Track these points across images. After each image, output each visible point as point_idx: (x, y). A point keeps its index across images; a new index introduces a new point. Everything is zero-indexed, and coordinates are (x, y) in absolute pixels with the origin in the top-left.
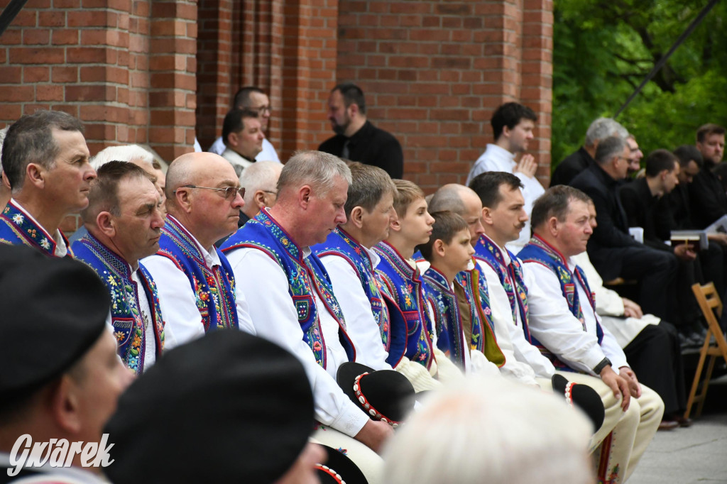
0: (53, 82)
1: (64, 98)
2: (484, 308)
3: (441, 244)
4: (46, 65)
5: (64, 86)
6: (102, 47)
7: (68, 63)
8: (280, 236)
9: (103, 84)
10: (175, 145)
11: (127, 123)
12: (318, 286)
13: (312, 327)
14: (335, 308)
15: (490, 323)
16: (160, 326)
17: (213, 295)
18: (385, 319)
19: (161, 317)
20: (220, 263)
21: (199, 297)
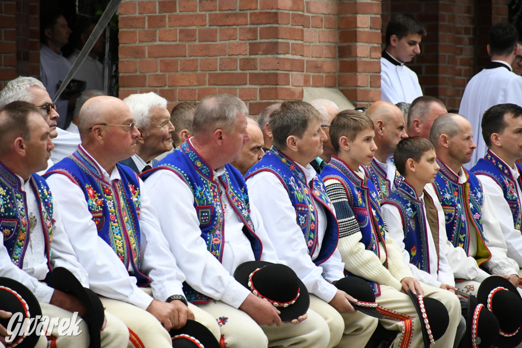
0: (240, 40)
1: (248, 52)
2: (474, 213)
3: (412, 162)
4: (235, 27)
5: (248, 42)
6: (274, 11)
7: (250, 24)
8: (195, 160)
9: (276, 40)
10: (358, 88)
11: (303, 71)
12: (230, 196)
13: (212, 228)
14: (245, 213)
15: (479, 226)
16: (48, 223)
17: (109, 202)
18: (312, 221)
19: (51, 217)
20: (119, 177)
21: (94, 203)
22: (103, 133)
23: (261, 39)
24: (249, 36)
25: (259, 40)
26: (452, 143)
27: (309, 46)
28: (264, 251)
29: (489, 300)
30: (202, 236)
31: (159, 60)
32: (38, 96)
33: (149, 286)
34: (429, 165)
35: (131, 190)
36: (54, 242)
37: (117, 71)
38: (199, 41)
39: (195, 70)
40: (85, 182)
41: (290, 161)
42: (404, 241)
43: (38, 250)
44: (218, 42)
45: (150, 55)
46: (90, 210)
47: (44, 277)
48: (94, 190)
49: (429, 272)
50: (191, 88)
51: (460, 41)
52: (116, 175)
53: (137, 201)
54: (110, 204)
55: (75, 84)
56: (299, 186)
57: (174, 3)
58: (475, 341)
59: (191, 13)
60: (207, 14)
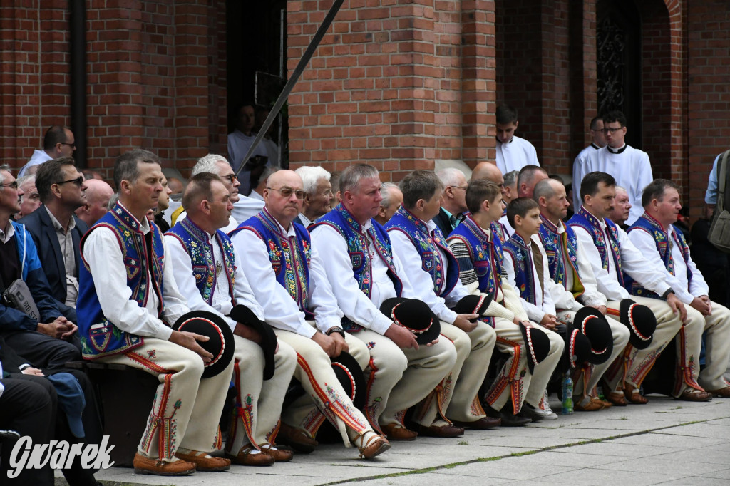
0: (384, 123)
1: (390, 133)
2: (571, 256)
3: (519, 217)
4: (380, 113)
5: (390, 124)
6: (411, 100)
7: (393, 110)
8: (348, 217)
9: (412, 123)
11: (434, 147)
12: (377, 246)
13: (363, 270)
14: (388, 259)
15: (575, 267)
16: (230, 269)
17: (285, 253)
18: (438, 263)
19: (233, 264)
20: (294, 234)
21: (274, 254)
22: (268, 196)
23: (401, 122)
24: (391, 120)
25: (399, 123)
26: (550, 203)
27: (439, 127)
28: (404, 289)
29: (583, 326)
30: (354, 277)
31: (320, 139)
32: (223, 169)
33: (314, 319)
34: (533, 219)
35: (304, 244)
36: (237, 284)
37: (287, 149)
38: (352, 124)
39: (349, 147)
40: (268, 237)
41: (415, 218)
42: (515, 280)
43: (224, 290)
44: (367, 125)
45: (313, 136)
46: (270, 259)
47: (229, 313)
48: (274, 243)
49: (535, 304)
50: (346, 161)
51: (559, 121)
52: (292, 233)
53: (308, 254)
54: (286, 255)
55: (260, 158)
57: (332, 94)
58: (572, 358)
59: (345, 103)
60: (358, 102)
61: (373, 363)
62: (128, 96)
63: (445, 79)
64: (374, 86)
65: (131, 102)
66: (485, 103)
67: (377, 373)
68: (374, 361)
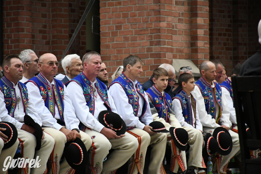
0: (146, 40)
1: (149, 45)
2: (218, 99)
3: (184, 83)
4: (144, 35)
5: (149, 41)
6: (159, 28)
7: (150, 34)
8: (84, 78)
9: (160, 40)
10: (198, 59)
11: (173, 53)
12: (99, 92)
13: (90, 103)
14: (105, 98)
15: (220, 104)
16: (25, 100)
17: (49, 93)
18: (136, 101)
19: (27, 98)
21: (44, 93)
22: (42, 66)
23: (154, 39)
24: (149, 38)
25: (153, 40)
27: (176, 42)
31: (116, 49)
35: (60, 89)
38: (131, 41)
40: (40, 85)
41: (128, 79)
42: (182, 113)
43: (21, 110)
44: (138, 41)
45: (112, 47)
46: (41, 95)
48: (44, 88)
52: (53, 83)
53: (62, 93)
54: (50, 93)
56: (130, 88)
57: (121, 26)
58: (208, 151)
59: (127, 30)
60: (134, 30)
61: (94, 145)
62: (24, 28)
63: (181, 18)
64: (141, 21)
65: (25, 31)
66: (203, 30)
67: (96, 150)
68: (94, 144)
